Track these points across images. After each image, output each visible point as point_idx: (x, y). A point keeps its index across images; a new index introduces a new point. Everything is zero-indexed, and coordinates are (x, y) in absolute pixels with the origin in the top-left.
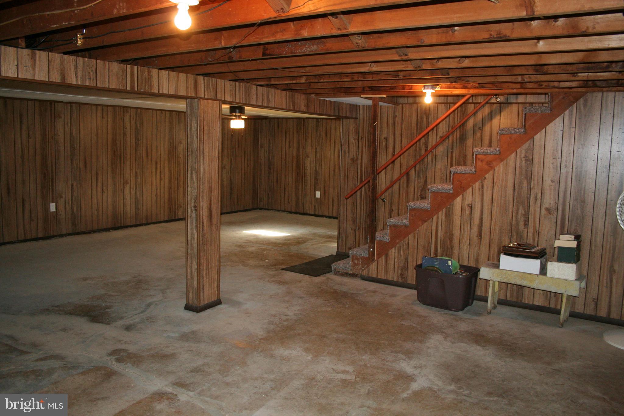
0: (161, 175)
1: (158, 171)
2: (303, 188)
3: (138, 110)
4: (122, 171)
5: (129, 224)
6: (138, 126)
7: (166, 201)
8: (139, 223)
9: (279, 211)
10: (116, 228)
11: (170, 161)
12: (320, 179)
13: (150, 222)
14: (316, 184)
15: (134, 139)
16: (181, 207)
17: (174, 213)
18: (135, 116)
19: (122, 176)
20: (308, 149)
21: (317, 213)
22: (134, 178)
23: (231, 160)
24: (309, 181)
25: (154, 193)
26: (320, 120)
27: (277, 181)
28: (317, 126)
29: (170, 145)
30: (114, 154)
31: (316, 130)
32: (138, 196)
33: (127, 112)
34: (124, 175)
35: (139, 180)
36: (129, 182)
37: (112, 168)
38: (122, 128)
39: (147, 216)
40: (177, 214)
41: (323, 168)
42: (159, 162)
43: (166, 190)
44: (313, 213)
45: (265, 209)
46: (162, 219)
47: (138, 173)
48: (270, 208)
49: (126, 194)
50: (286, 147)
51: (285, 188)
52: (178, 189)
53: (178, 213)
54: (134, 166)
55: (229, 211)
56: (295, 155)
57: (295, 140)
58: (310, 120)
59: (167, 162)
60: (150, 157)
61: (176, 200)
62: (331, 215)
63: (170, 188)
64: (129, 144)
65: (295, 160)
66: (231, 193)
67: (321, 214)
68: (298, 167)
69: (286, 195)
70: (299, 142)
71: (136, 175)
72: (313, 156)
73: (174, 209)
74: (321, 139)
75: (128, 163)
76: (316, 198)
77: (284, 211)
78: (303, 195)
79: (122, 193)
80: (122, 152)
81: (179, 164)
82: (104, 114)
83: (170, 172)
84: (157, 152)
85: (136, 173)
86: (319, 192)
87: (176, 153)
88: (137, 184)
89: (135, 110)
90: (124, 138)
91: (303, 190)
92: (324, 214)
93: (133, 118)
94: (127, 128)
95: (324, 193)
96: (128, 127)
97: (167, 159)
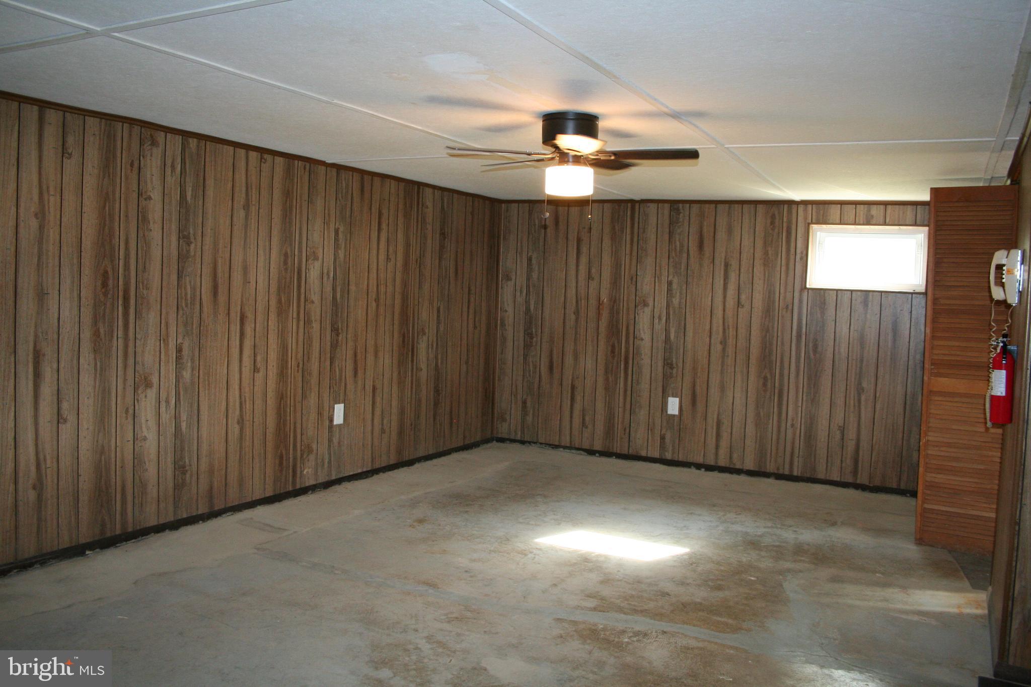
0: (255, 356)
1: (248, 343)
2: (629, 388)
3: (191, 140)
4: (131, 344)
5: (153, 522)
6: (189, 194)
7: (270, 437)
8: (185, 516)
9: (556, 447)
10: (106, 543)
11: (282, 312)
12: (680, 365)
13: (219, 505)
14: (667, 377)
15: (174, 238)
16: (310, 451)
17: (291, 471)
18: (179, 160)
19: (131, 361)
20: (646, 284)
21: (668, 456)
22: (172, 366)
23: (438, 311)
24: (646, 371)
25: (235, 414)
26: (681, 205)
27: (551, 368)
28: (673, 223)
29: (285, 263)
30: (105, 285)
31: (671, 234)
32: (184, 425)
33: (154, 143)
34: (139, 359)
35: (187, 375)
36: (155, 380)
37: (96, 334)
38: (135, 195)
39: (211, 488)
40: (298, 472)
41: (690, 334)
42: (250, 315)
43: (269, 402)
44: (656, 455)
45: (513, 441)
46: (257, 496)
47: (186, 352)
48: (527, 438)
49: (143, 421)
50: (580, 279)
51: (573, 388)
52: (304, 396)
53: (301, 472)
54: (173, 329)
55: (431, 451)
56: (605, 299)
57: (607, 259)
58: (653, 206)
59: (273, 316)
60: (222, 298)
61: (299, 431)
62: (711, 461)
63: (281, 397)
64: (156, 253)
65: (605, 314)
66: (436, 404)
67: (681, 458)
68: (614, 330)
69: (578, 407)
70: (617, 266)
71: (179, 358)
72: (661, 302)
73: (291, 460)
74: (685, 255)
75: (152, 317)
76: (667, 414)
77: (570, 448)
78: (628, 406)
79: (130, 419)
80: (133, 281)
81: (308, 322)
82: (70, 140)
83: (283, 348)
84: (246, 282)
85: (179, 350)
86: (677, 400)
87: (299, 286)
88: (181, 385)
89: (179, 139)
90: (141, 233)
91: (629, 393)
92: (690, 459)
93: (173, 167)
94: (150, 198)
95: (692, 401)
96: (156, 195)
97: (273, 303)
